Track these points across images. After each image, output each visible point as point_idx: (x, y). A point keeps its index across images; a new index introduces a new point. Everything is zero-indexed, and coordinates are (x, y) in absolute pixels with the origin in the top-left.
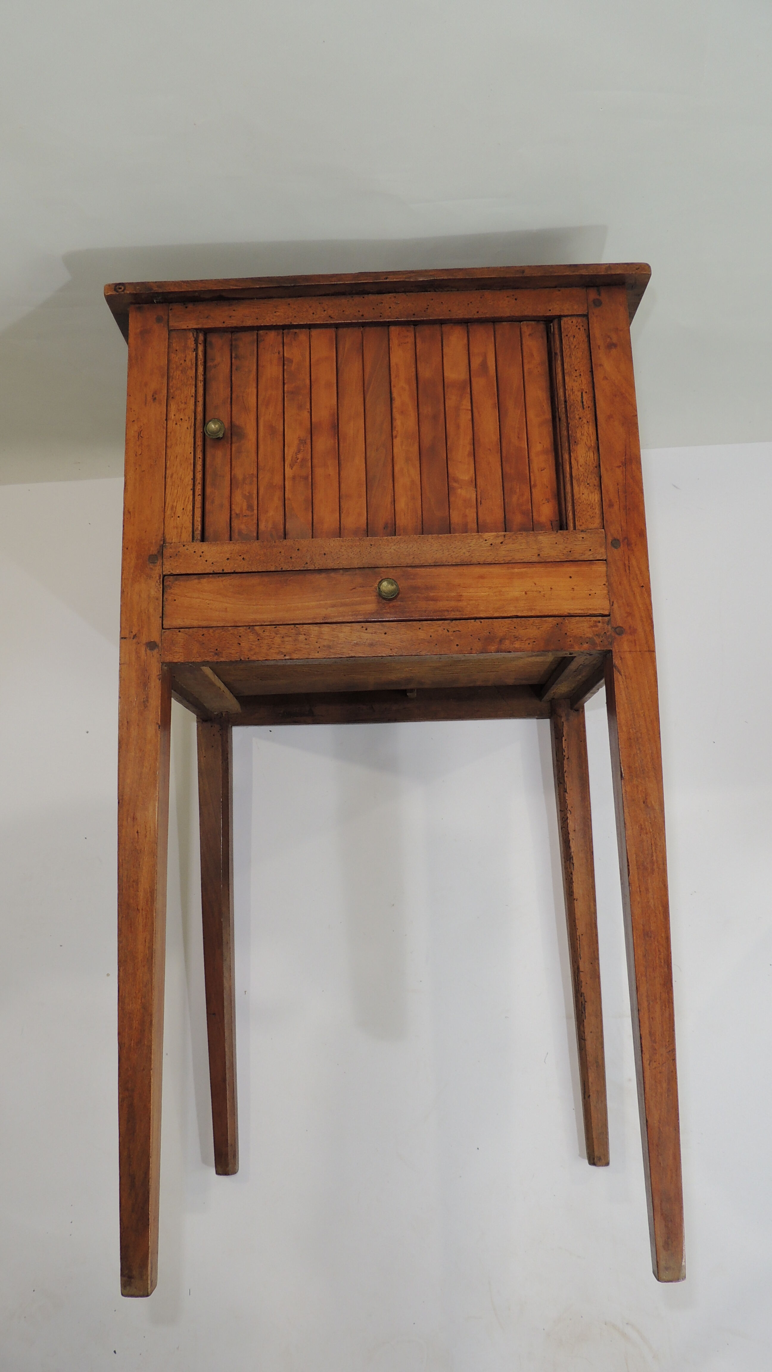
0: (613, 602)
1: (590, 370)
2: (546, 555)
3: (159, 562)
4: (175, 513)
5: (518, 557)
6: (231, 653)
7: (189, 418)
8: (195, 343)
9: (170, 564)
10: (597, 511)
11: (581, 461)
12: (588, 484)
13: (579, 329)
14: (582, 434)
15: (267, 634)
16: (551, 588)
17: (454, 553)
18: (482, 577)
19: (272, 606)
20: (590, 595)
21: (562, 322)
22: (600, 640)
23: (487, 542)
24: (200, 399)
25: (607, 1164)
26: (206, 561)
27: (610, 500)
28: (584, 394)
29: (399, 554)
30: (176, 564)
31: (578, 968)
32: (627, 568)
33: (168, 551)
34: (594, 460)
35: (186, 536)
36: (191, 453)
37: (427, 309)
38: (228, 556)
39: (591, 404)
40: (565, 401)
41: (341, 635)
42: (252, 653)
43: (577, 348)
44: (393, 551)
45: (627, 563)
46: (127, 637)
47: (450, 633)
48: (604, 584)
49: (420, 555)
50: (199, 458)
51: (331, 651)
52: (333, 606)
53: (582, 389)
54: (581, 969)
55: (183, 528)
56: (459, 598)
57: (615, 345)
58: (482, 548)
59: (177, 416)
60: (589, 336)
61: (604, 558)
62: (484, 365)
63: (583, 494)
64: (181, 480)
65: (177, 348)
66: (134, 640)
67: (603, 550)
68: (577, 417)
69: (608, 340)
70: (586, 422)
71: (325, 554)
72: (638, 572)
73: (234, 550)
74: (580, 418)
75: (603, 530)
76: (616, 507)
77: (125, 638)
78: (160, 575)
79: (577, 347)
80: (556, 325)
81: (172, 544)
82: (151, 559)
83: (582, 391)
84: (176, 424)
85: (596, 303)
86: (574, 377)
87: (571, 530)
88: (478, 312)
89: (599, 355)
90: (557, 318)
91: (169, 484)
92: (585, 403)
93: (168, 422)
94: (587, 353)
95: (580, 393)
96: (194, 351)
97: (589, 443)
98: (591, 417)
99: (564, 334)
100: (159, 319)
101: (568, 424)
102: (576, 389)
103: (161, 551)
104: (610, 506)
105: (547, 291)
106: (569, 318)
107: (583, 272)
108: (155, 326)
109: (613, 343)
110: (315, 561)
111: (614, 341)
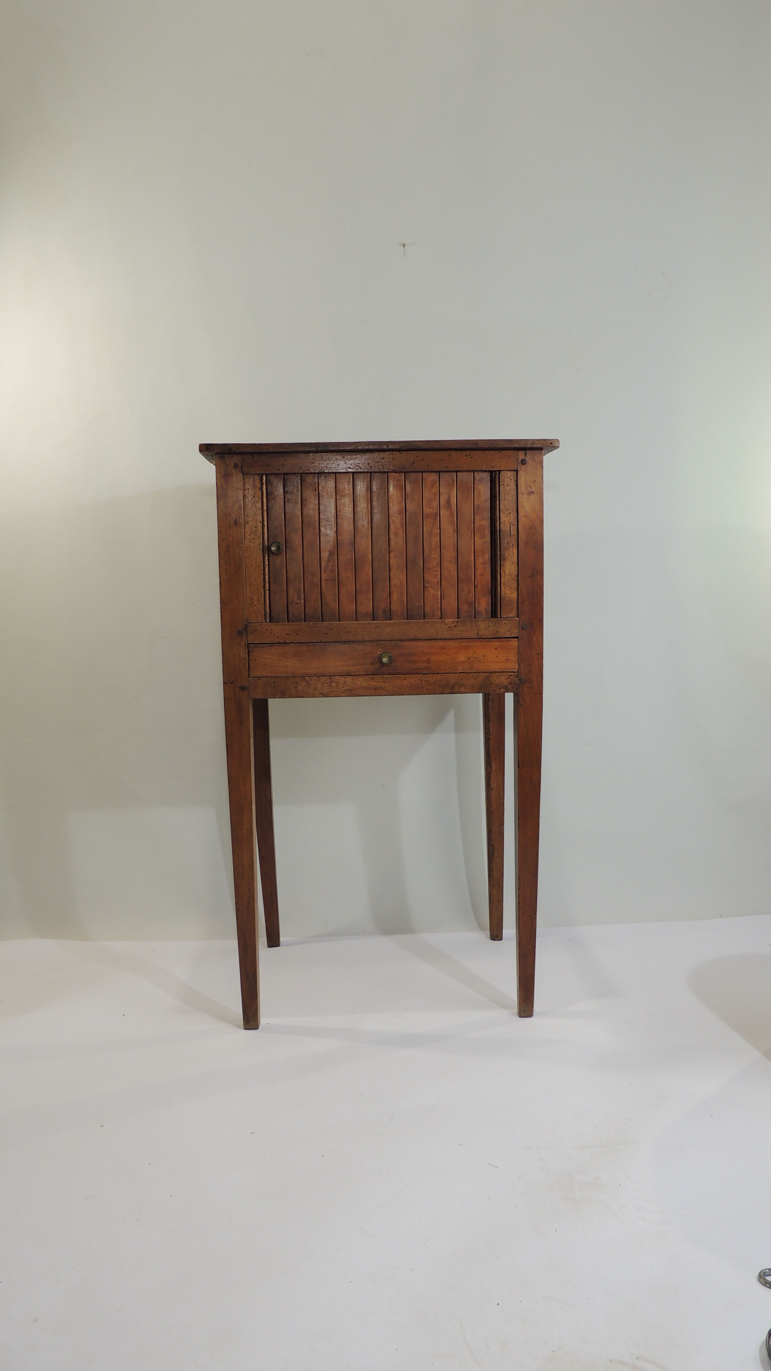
0: (520, 664)
1: (516, 509)
2: (482, 634)
3: (245, 635)
4: (252, 603)
5: (465, 635)
6: (291, 693)
7: (259, 537)
8: (260, 484)
9: (252, 637)
10: (515, 605)
11: (507, 572)
13: (511, 480)
14: (509, 554)
15: (313, 682)
16: (484, 656)
17: (427, 632)
18: (443, 648)
19: (315, 665)
20: (507, 660)
21: (501, 474)
22: (511, 687)
23: (447, 625)
24: (266, 524)
25: (501, 939)
26: (274, 635)
27: (523, 599)
28: (511, 525)
29: (393, 632)
30: (255, 637)
31: (491, 830)
32: (530, 642)
33: (249, 629)
34: (515, 571)
35: (261, 618)
36: (261, 562)
37: (413, 463)
38: (288, 632)
39: (516, 533)
40: (500, 531)
41: (358, 683)
42: (304, 693)
44: (389, 631)
46: (228, 682)
47: (423, 682)
48: (516, 653)
49: (406, 633)
50: (267, 565)
51: (352, 692)
52: (353, 665)
54: (492, 831)
55: (258, 613)
56: (429, 661)
57: (533, 493)
58: (444, 630)
59: (251, 536)
60: (517, 485)
61: (517, 636)
62: (448, 502)
63: (507, 594)
64: (256, 580)
65: (249, 487)
66: (232, 685)
67: (516, 631)
68: (506, 542)
69: (529, 488)
70: (511, 545)
71: (347, 632)
72: (536, 645)
73: (291, 629)
74: (508, 543)
75: (517, 618)
76: (526, 603)
77: (226, 683)
78: (246, 644)
79: (509, 493)
80: (497, 477)
81: (253, 624)
82: (240, 633)
83: (510, 524)
84: (251, 542)
85: (523, 462)
86: (506, 514)
87: (498, 618)
88: (446, 467)
89: (523, 499)
90: (498, 472)
91: (248, 583)
92: (512, 532)
93: (245, 540)
94: (515, 497)
95: (509, 525)
96: (260, 489)
97: (512, 560)
98: (515, 542)
99: (501, 484)
100: (236, 466)
101: (500, 546)
102: (506, 522)
103: (246, 628)
104: (523, 603)
105: (492, 452)
106: (505, 472)
107: (516, 446)
108: (234, 471)
109: (532, 492)
110: (341, 636)
111: (533, 490)
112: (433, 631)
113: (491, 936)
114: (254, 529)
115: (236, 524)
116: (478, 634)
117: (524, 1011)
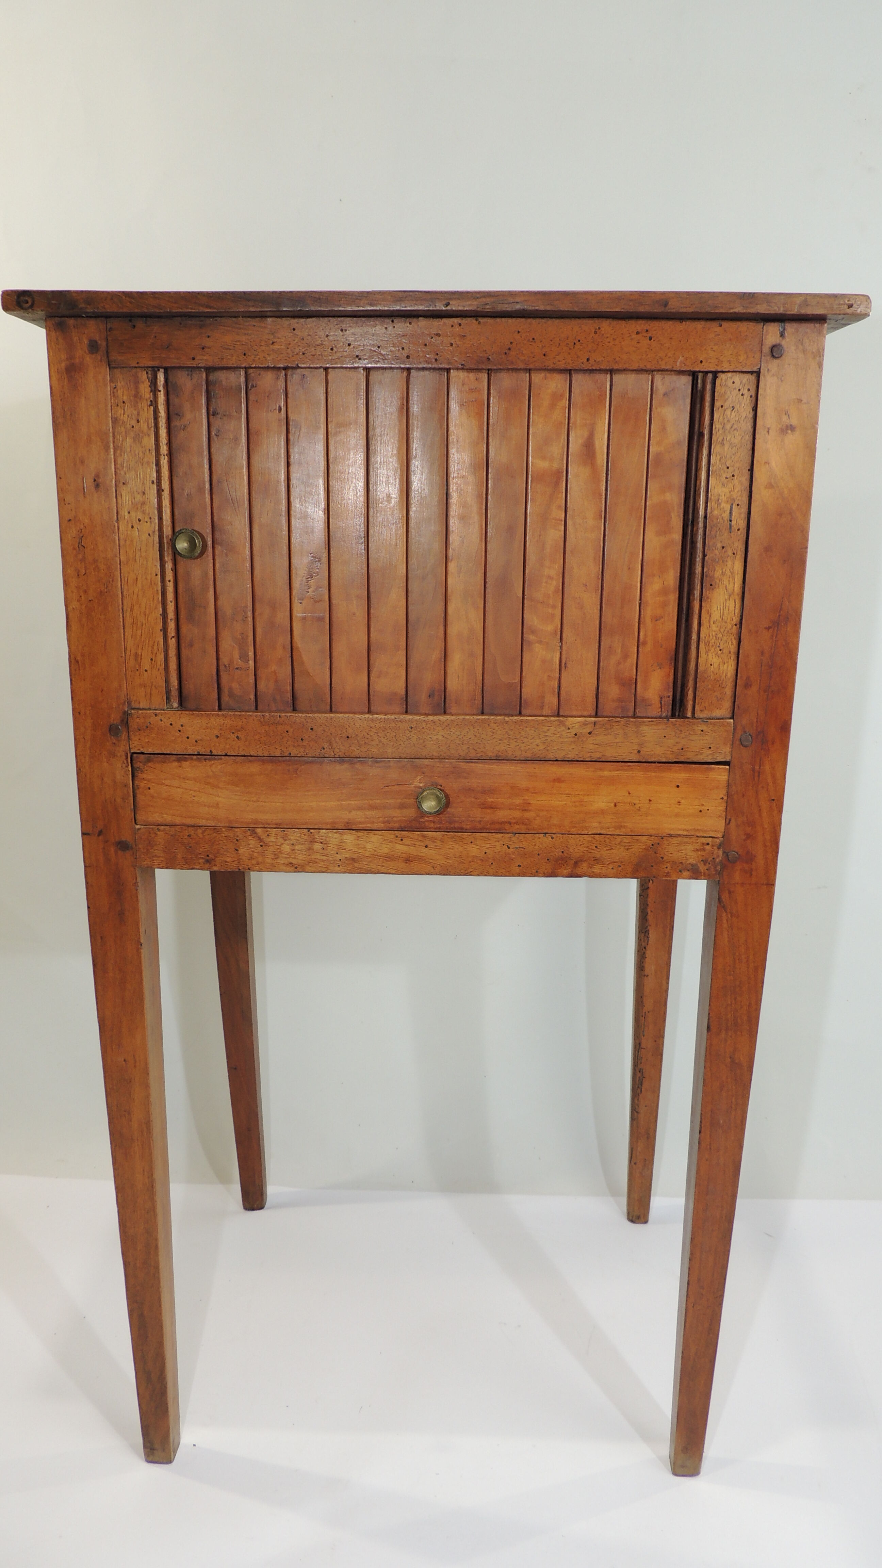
0: (730, 820)
1: (749, 467)
2: (648, 753)
3: (124, 735)
4: (140, 666)
5: (611, 753)
6: (226, 862)
7: (150, 518)
8: (151, 391)
9: (139, 739)
10: (729, 691)
11: (716, 615)
12: (720, 650)
13: (742, 395)
14: (723, 574)
15: (272, 839)
16: (650, 800)
17: (524, 745)
18: (558, 780)
19: (278, 804)
20: (701, 811)
21: (718, 381)
22: (706, 868)
23: (570, 731)
24: (165, 485)
25: (646, 1222)
26: (188, 738)
27: (748, 678)
28: (734, 506)
29: (449, 742)
30: (147, 741)
31: (640, 1044)
32: (756, 774)
33: (134, 723)
34: (735, 614)
35: (158, 700)
36: (156, 575)
37: (509, 349)
38: (216, 732)
39: (742, 524)
40: (705, 517)
41: (369, 846)
42: (254, 862)
43: (734, 430)
44: (441, 738)
45: (757, 768)
46: (91, 832)
47: (511, 850)
48: (722, 798)
49: (478, 744)
50: (169, 581)
51: (356, 865)
52: (359, 808)
53: (734, 500)
54: (643, 1046)
55: (153, 687)
56: (525, 807)
57: (792, 428)
58: (562, 740)
59: (133, 514)
60: (755, 409)
61: (728, 759)
62: (589, 446)
63: (711, 665)
64: (145, 615)
65: (125, 398)
66: (101, 837)
67: (727, 749)
68: (719, 545)
69: (785, 418)
70: (730, 553)
71: (348, 737)
72: (770, 780)
73: (225, 725)
74: (723, 547)
75: (732, 720)
76: (754, 688)
77: (88, 834)
78: (127, 754)
79: (735, 426)
80: (709, 387)
81: (140, 712)
82: (113, 730)
83: (732, 502)
84: (133, 527)
85: (775, 352)
86: (723, 479)
87: (688, 718)
88: (588, 360)
89: (767, 444)
90: (710, 376)
91: (129, 620)
92: (733, 523)
93: (120, 523)
94: (748, 438)
95: (729, 506)
96: (151, 405)
97: (730, 587)
98: (740, 546)
99: (717, 404)
100: (93, 347)
101: (704, 555)
102: (723, 498)
103: (125, 720)
104: (747, 685)
105: (699, 325)
106: (730, 375)
107: (762, 309)
108: (88, 359)
109: (791, 425)
110: (335, 745)
111: (794, 421)
112: (538, 741)
113: (628, 1214)
114: (139, 498)
115: (97, 486)
116: (639, 752)
117: (683, 1466)
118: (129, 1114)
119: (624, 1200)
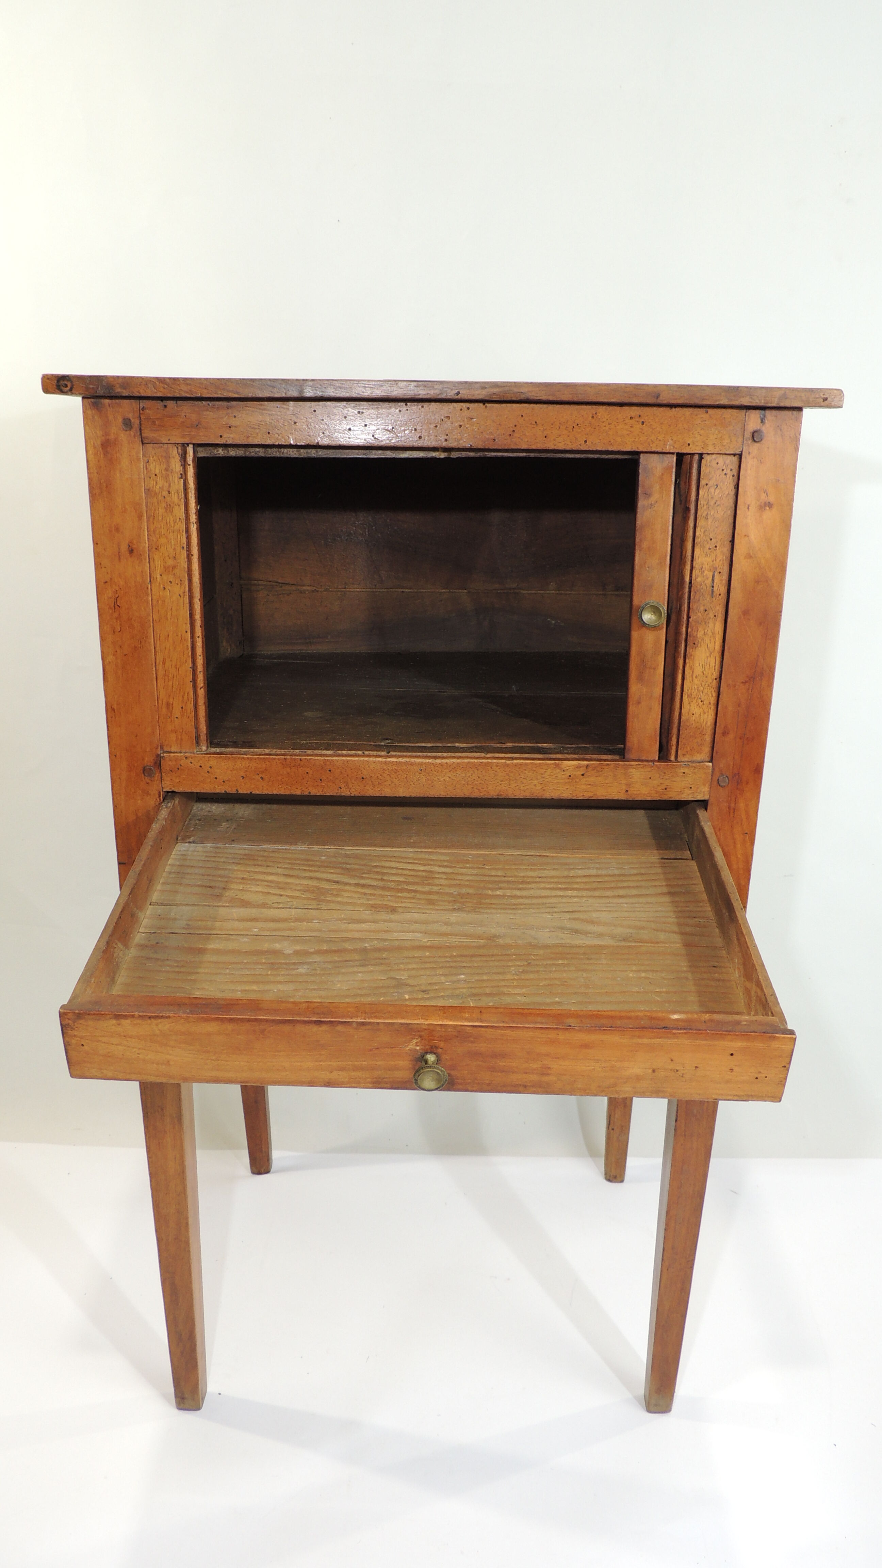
1: (730, 539)
2: (635, 792)
3: (157, 775)
4: (171, 713)
5: (601, 793)
7: (181, 580)
8: (181, 465)
9: (171, 780)
10: (708, 738)
11: (698, 670)
12: (702, 701)
13: (726, 474)
14: (705, 634)
17: (523, 785)
21: (703, 462)
23: (565, 773)
24: (195, 550)
25: (622, 1181)
26: (216, 778)
27: (726, 727)
28: (716, 574)
29: (455, 783)
30: (178, 781)
32: (732, 811)
33: (166, 765)
34: (715, 669)
35: (189, 744)
36: (186, 632)
37: (514, 431)
38: (242, 774)
39: (723, 590)
40: (690, 583)
43: (718, 506)
44: (447, 779)
45: (733, 805)
46: (126, 862)
49: (481, 784)
50: (198, 637)
53: (716, 568)
55: (183, 732)
57: (770, 505)
58: (558, 781)
59: (165, 576)
60: (737, 487)
61: (706, 797)
63: (693, 714)
64: (176, 668)
65: (157, 472)
67: (706, 789)
68: (702, 609)
69: (763, 496)
70: (712, 615)
71: (363, 778)
72: (744, 817)
73: (250, 767)
74: (706, 610)
75: (711, 764)
76: (731, 736)
78: (160, 792)
79: (718, 503)
80: (695, 466)
81: (172, 755)
82: (146, 771)
83: (714, 570)
84: (164, 589)
85: (756, 436)
86: (707, 549)
87: (671, 761)
88: (586, 442)
89: (748, 520)
90: (696, 457)
91: (161, 673)
92: (715, 589)
93: (153, 585)
94: (730, 512)
95: (711, 574)
96: (181, 478)
97: (711, 646)
98: (720, 609)
99: (703, 482)
100: (127, 424)
101: (689, 617)
102: (706, 566)
103: (158, 762)
104: (725, 733)
105: (687, 411)
106: (714, 456)
107: (745, 401)
108: (123, 436)
109: (769, 503)
110: (350, 786)
111: (771, 499)
112: (536, 782)
113: (606, 1174)
114: (170, 562)
115: (131, 551)
116: (627, 791)
117: (656, 1405)
118: (162, 1110)
119: (602, 1161)
